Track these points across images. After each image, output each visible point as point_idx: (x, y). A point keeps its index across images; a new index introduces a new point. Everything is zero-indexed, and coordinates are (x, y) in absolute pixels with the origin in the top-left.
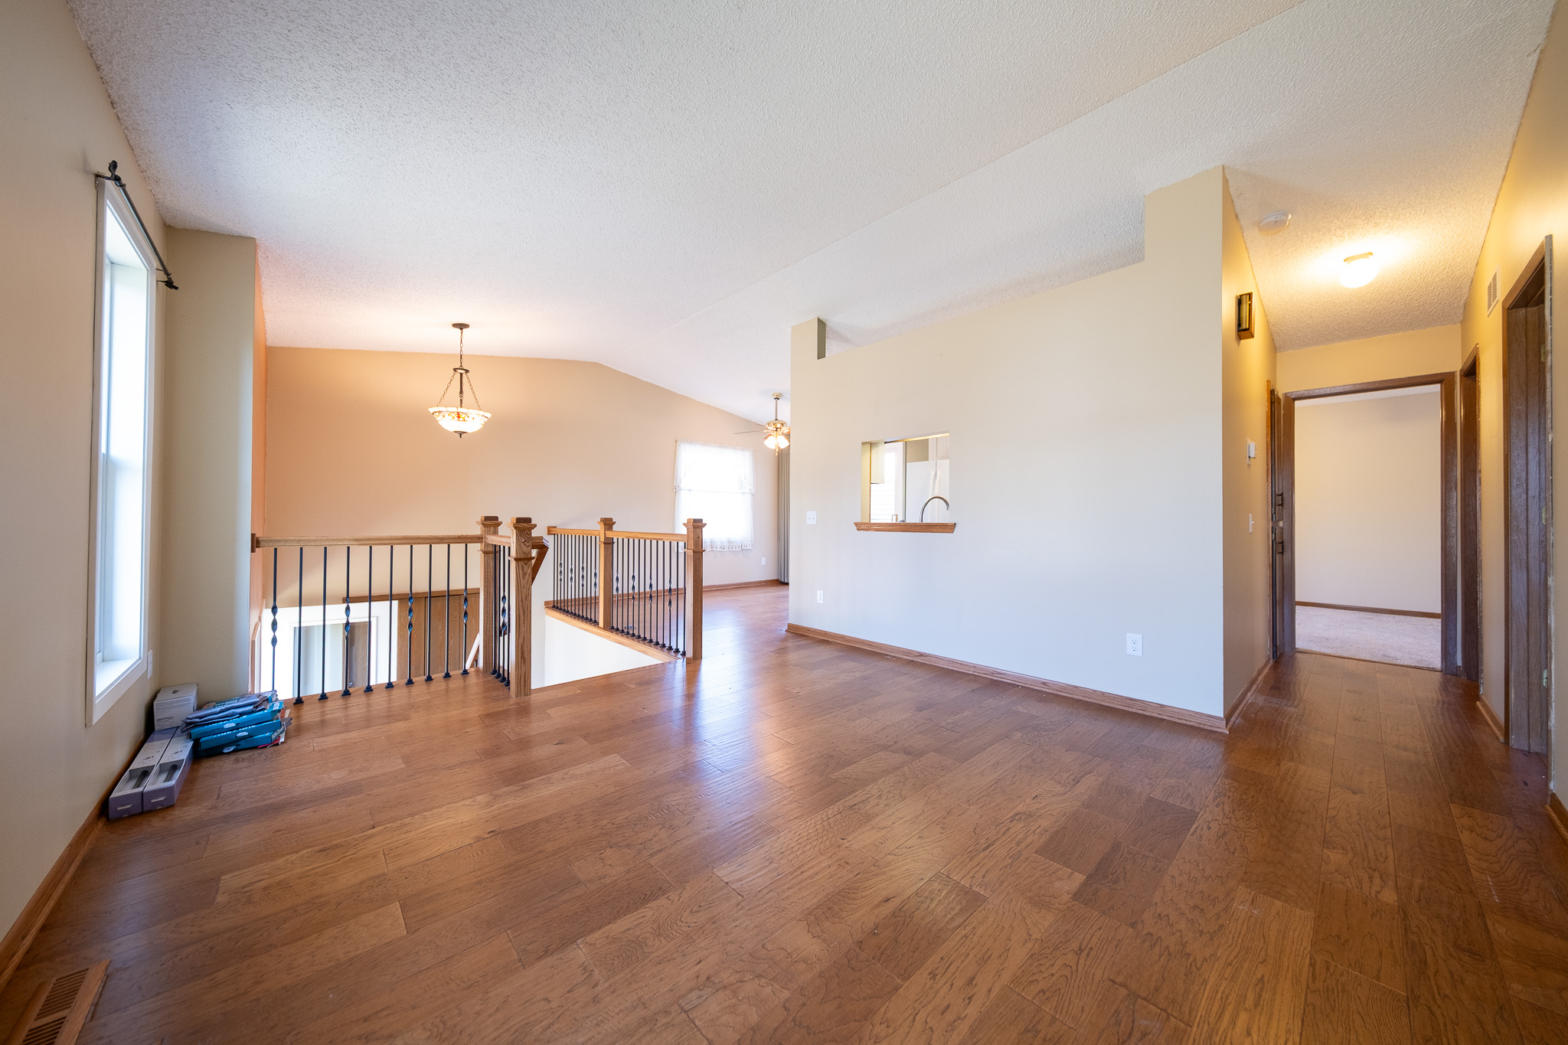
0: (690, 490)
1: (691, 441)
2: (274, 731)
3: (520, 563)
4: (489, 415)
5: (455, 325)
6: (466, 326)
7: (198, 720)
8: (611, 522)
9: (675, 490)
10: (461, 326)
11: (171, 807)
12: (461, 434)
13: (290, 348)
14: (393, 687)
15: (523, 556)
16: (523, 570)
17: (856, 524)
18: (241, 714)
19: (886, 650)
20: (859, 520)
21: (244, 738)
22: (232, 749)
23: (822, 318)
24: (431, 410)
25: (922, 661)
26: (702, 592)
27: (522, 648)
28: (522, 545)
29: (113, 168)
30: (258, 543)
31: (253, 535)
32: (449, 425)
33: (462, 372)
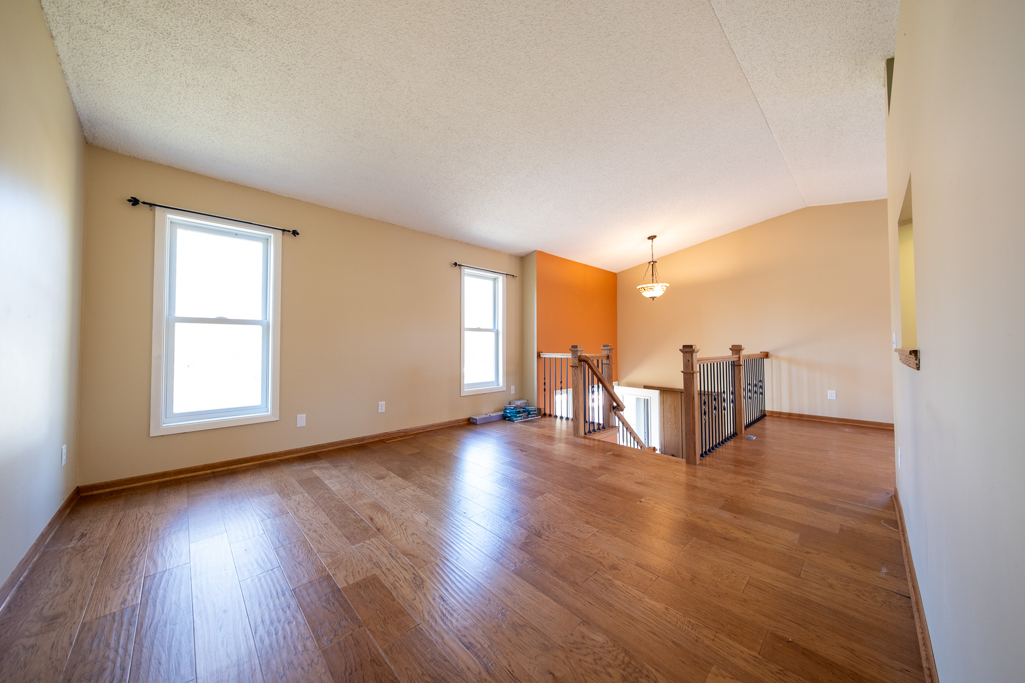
3: (574, 368)
4: (668, 285)
5: (649, 238)
6: (655, 237)
7: (506, 408)
10: (652, 238)
11: (477, 424)
12: (653, 298)
15: (574, 365)
16: (574, 372)
17: (897, 352)
18: (514, 410)
20: (900, 346)
21: (510, 417)
22: (508, 419)
27: (576, 412)
28: (574, 359)
29: (456, 264)
30: (540, 355)
31: (538, 352)
32: (647, 294)
33: (652, 263)
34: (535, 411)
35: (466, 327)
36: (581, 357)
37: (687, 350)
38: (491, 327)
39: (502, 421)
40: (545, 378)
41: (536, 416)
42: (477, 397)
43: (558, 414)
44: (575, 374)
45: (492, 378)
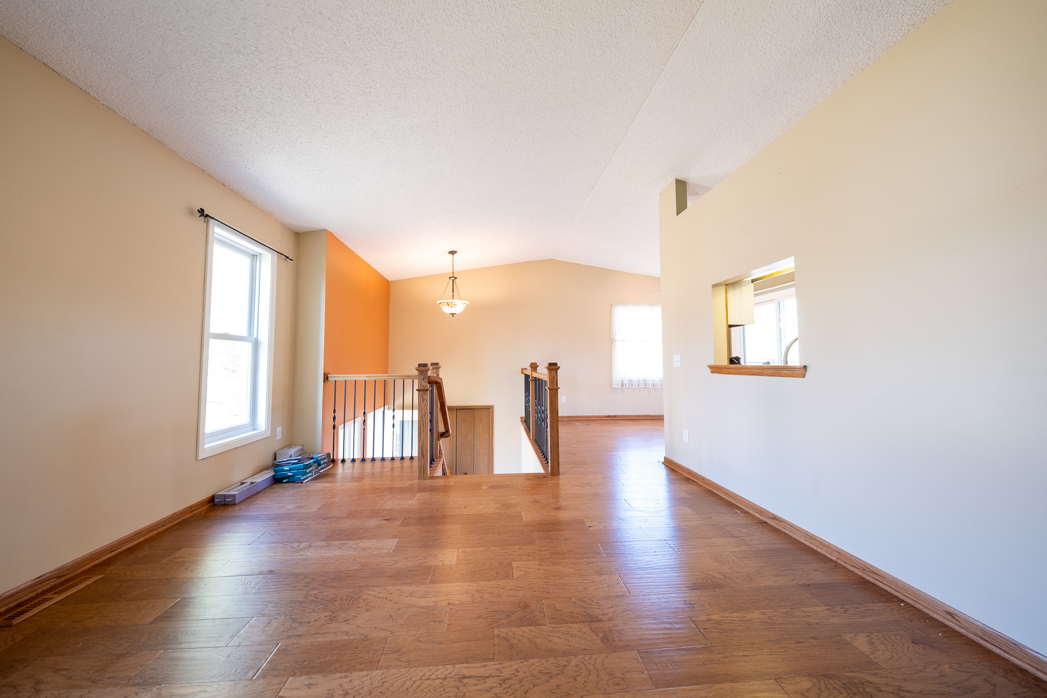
0: (624, 341)
1: (623, 303)
2: (304, 475)
3: (421, 393)
4: (467, 303)
5: (450, 253)
6: (456, 252)
7: (278, 463)
8: (535, 366)
9: (611, 341)
10: (453, 253)
11: (234, 504)
12: (453, 314)
13: (398, 281)
14: (385, 460)
15: (423, 388)
16: (422, 398)
17: (711, 367)
18: (293, 464)
19: (740, 503)
20: (712, 363)
21: (291, 476)
22: (286, 480)
23: (680, 178)
24: (439, 302)
25: (775, 525)
26: (557, 421)
27: (422, 448)
28: (422, 381)
29: (202, 211)
30: (327, 377)
31: (324, 374)
32: (447, 310)
33: (454, 278)
34: (325, 458)
35: (211, 331)
36: (430, 379)
37: (553, 367)
38: (244, 332)
39: (275, 486)
40: (335, 410)
41: (327, 467)
42: (226, 456)
43: (340, 457)
44: (423, 400)
45: (245, 419)
